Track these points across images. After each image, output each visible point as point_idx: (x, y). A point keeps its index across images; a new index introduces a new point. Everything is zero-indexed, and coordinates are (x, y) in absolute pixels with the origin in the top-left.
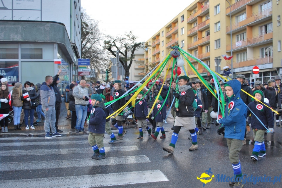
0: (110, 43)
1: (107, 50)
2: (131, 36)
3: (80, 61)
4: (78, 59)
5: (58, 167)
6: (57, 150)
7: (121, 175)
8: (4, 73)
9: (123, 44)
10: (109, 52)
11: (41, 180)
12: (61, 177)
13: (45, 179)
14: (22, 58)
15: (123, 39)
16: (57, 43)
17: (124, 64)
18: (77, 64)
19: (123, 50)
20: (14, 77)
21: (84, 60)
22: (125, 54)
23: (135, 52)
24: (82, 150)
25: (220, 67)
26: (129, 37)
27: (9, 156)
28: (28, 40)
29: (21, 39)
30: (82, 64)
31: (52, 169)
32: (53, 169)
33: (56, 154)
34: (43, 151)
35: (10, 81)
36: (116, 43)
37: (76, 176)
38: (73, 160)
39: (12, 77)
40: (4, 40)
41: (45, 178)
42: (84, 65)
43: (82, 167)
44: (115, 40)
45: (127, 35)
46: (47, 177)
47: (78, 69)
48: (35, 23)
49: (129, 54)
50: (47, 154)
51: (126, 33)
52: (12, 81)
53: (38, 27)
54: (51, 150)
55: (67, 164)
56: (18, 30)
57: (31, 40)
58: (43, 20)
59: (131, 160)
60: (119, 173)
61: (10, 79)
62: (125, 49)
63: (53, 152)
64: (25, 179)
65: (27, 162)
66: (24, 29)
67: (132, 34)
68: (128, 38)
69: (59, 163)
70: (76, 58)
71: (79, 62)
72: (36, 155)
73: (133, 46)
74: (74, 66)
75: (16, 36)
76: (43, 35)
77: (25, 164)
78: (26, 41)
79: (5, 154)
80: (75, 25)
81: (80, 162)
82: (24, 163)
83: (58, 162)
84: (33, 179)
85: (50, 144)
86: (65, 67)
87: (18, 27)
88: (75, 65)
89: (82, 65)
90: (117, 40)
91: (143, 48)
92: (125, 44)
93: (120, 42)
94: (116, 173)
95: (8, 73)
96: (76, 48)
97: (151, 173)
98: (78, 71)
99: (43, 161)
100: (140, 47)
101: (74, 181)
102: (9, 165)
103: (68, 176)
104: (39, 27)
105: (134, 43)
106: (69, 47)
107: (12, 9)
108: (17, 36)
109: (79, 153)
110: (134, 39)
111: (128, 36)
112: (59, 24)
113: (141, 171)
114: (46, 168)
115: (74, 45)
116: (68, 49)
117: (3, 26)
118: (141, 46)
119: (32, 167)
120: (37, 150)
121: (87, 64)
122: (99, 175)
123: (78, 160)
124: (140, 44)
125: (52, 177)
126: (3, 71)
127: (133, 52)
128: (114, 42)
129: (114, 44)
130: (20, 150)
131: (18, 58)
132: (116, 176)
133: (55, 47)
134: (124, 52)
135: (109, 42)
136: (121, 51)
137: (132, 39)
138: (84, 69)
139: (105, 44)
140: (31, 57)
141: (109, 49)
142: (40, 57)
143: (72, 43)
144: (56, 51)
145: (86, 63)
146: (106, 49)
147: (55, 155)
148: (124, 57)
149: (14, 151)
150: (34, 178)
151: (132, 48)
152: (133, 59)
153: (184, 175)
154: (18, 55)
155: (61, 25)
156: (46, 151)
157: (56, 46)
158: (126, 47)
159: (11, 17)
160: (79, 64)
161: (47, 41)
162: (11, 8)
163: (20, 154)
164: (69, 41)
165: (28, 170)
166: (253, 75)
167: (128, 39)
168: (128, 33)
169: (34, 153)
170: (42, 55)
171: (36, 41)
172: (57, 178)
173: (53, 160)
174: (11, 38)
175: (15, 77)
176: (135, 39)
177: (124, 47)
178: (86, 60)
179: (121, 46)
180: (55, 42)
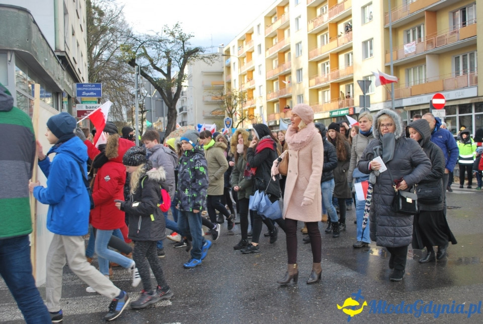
0: (132, 50)
2: (177, 35)
3: (80, 89)
4: (75, 85)
9: (161, 52)
10: (132, 67)
16: (15, 51)
17: (166, 94)
18: (74, 94)
19: (162, 63)
21: (90, 86)
22: (166, 72)
23: (186, 71)
25: (369, 96)
26: (174, 36)
30: (84, 93)
36: (146, 49)
42: (89, 96)
44: (144, 42)
45: (169, 32)
47: (77, 105)
51: (166, 29)
62: (166, 61)
67: (180, 29)
68: (171, 39)
70: (71, 81)
71: (78, 91)
73: (182, 56)
74: (65, 100)
80: (66, 13)
88: (69, 97)
89: (85, 96)
90: (148, 42)
91: (202, 58)
92: (166, 52)
93: (154, 46)
96: (69, 61)
98: (77, 109)
100: (197, 56)
105: (183, 48)
106: (47, 59)
110: (183, 42)
111: (172, 34)
112: (16, 11)
115: (64, 54)
116: (42, 64)
118: (201, 53)
121: (95, 94)
124: (196, 50)
127: (182, 69)
128: (141, 46)
129: (143, 52)
133: (9, 59)
134: (165, 69)
135: (131, 47)
136: (158, 66)
137: (179, 41)
138: (89, 105)
141: (132, 63)
143: (57, 51)
144: (12, 67)
145: (94, 91)
146: (126, 61)
148: (165, 78)
151: (181, 58)
152: (183, 84)
155: (21, 13)
157: (11, 58)
158: (167, 57)
160: (79, 93)
164: (46, 46)
166: (433, 110)
167: (171, 41)
168: (171, 28)
176: (185, 39)
177: (164, 57)
178: (94, 86)
179: (157, 56)
180: (8, 48)
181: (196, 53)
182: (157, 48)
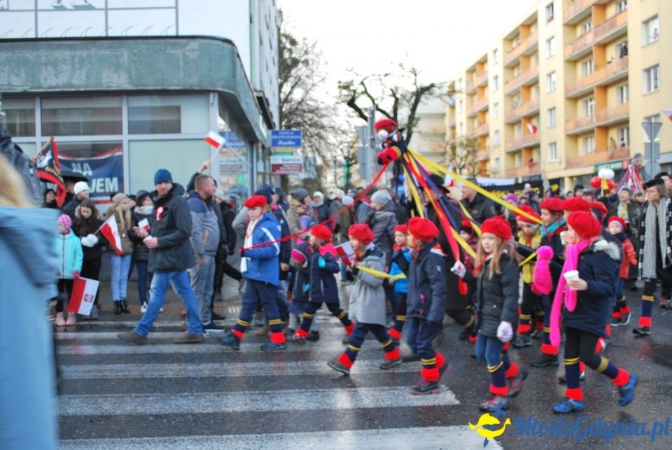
0: (352, 88)
1: (345, 106)
2: (408, 67)
3: (275, 137)
4: (270, 132)
5: (218, 410)
6: (217, 366)
7: (379, 436)
8: (87, 170)
10: (351, 110)
11: (175, 441)
12: (224, 436)
13: (186, 438)
14: (130, 132)
15: (386, 75)
16: (217, 91)
18: (268, 144)
20: (111, 180)
21: (287, 133)
22: (392, 115)
23: (420, 109)
24: (279, 367)
25: (658, 145)
27: (100, 379)
28: (146, 86)
29: (129, 83)
30: (280, 143)
31: (202, 414)
32: (205, 414)
33: (214, 375)
34: (182, 367)
35: (102, 191)
36: (367, 86)
37: (264, 435)
38: (257, 392)
39: (107, 180)
40: (88, 87)
41: (185, 436)
42: (286, 146)
43: (278, 412)
44: (366, 78)
46: (190, 434)
47: (272, 157)
48: (161, 41)
49: (403, 115)
50: (191, 374)
52: (107, 190)
53: (168, 51)
54: (201, 367)
55: (240, 402)
56: (121, 62)
57: (152, 86)
58: (181, 33)
59: (407, 398)
60: (374, 430)
61: (102, 185)
62: (392, 101)
63: (207, 372)
64: (137, 437)
65: (142, 395)
66: (136, 59)
69: (220, 399)
70: (265, 127)
71: (273, 140)
72: (165, 377)
73: (413, 94)
74: (260, 151)
75: (115, 77)
76: (182, 71)
77: (137, 400)
78: (141, 88)
79: (89, 374)
80: (261, 43)
81: (274, 399)
82: (136, 397)
83: (218, 396)
84: (157, 439)
85: (200, 351)
86: (238, 153)
87: (120, 53)
88: (263, 147)
89: (281, 146)
90: (371, 78)
91: (440, 96)
92: (392, 90)
94: (365, 431)
95: (98, 171)
96: (265, 103)
97: (460, 435)
98: (272, 162)
99: (181, 393)
101: (256, 446)
102: (100, 400)
103: (243, 433)
104: (172, 51)
105: (415, 84)
106: (248, 101)
107: (106, 9)
108: (119, 77)
109: (273, 376)
112: (221, 43)
113: (431, 428)
114: (190, 412)
115: (261, 95)
116: (244, 106)
117: (84, 53)
118: (436, 91)
119: (155, 408)
120: (167, 365)
121: (294, 143)
122: (322, 433)
123: (269, 394)
124: (432, 85)
125: (202, 434)
126: (86, 165)
127: (413, 109)
128: (362, 83)
129: (363, 89)
130: (126, 363)
131: (120, 133)
132: (365, 438)
133: (211, 101)
134: (389, 110)
135: (351, 83)
137: (410, 74)
138: (286, 157)
139: (339, 90)
140: (155, 128)
141: (351, 103)
142: (175, 127)
143: (256, 90)
144: (215, 110)
145: (293, 140)
146: (343, 102)
147: (211, 380)
149: (111, 366)
150: (159, 436)
151: (411, 97)
152: (414, 129)
153: (549, 441)
154: (120, 124)
155: (226, 45)
156: (190, 368)
157: (214, 99)
158: (394, 95)
159: (104, 28)
160: (275, 143)
161: (191, 86)
162: (103, 7)
163: (127, 373)
164: (246, 85)
165: (146, 415)
169: (161, 373)
170: (179, 122)
171: (166, 87)
172: (216, 436)
173: (206, 391)
174: (104, 81)
175: (115, 180)
177: (391, 96)
178: (292, 133)
179: (381, 94)
180: (211, 88)
181: (431, 91)
182: (382, 84)
